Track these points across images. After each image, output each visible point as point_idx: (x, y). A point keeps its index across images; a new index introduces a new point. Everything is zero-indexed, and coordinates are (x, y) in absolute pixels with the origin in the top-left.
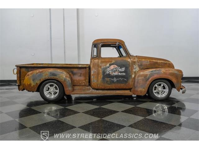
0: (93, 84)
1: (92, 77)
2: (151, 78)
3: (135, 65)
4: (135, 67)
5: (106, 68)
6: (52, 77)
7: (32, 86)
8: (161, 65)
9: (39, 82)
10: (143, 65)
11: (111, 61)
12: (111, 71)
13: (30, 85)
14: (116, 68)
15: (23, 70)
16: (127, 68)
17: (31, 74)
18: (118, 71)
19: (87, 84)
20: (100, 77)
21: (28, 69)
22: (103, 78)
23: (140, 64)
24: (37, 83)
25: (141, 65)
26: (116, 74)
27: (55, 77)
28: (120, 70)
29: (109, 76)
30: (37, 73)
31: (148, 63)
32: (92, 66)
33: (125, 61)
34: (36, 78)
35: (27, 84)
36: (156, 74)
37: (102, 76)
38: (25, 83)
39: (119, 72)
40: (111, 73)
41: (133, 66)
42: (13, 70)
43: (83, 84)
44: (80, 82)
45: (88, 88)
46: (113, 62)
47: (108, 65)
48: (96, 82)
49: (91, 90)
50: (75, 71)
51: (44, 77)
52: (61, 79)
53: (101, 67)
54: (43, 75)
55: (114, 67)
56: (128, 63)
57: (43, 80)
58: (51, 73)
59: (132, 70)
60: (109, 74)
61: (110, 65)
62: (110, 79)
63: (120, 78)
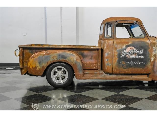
0: (106, 68)
1: (106, 60)
5: (122, 50)
6: (62, 60)
7: (38, 69)
9: (46, 65)
11: (127, 42)
12: (127, 54)
13: (36, 68)
14: (133, 50)
15: (27, 51)
16: (145, 50)
17: (36, 56)
18: (136, 53)
19: (100, 68)
20: (115, 59)
21: (32, 50)
22: (119, 61)
24: (43, 66)
26: (133, 56)
27: (64, 59)
28: (138, 52)
29: (125, 59)
30: (44, 55)
32: (105, 48)
33: (144, 42)
34: (43, 61)
35: (32, 67)
37: (117, 59)
38: (30, 67)
39: (137, 55)
40: (127, 55)
41: (153, 48)
42: (15, 52)
43: (94, 68)
44: (91, 66)
45: (101, 72)
46: (129, 44)
47: (124, 47)
48: (110, 66)
49: (103, 75)
50: (86, 53)
51: (51, 60)
52: (71, 62)
53: (116, 49)
54: (51, 57)
55: (131, 49)
56: (147, 45)
57: (51, 63)
58: (59, 55)
59: (151, 52)
60: (125, 57)
61: (127, 46)
62: (126, 63)
63: (138, 61)
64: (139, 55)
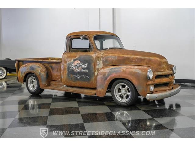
2: (109, 77)
3: (99, 61)
4: (98, 64)
5: (70, 64)
6: (31, 71)
7: (21, 78)
8: (134, 62)
10: (108, 61)
11: (75, 56)
12: (74, 67)
14: (79, 64)
15: (21, 63)
16: (89, 64)
18: (81, 67)
20: (66, 73)
22: (68, 74)
23: (104, 60)
24: (23, 76)
25: (106, 61)
26: (79, 70)
27: (33, 71)
28: (83, 66)
29: (73, 72)
30: (24, 67)
31: (115, 59)
33: (89, 55)
34: (23, 71)
35: (19, 76)
36: (115, 73)
39: (82, 69)
40: (74, 69)
41: (97, 62)
45: (61, 83)
46: (77, 58)
47: (72, 61)
53: (66, 62)
55: (77, 63)
56: (92, 58)
59: (95, 66)
60: (73, 70)
61: (75, 60)
62: (74, 76)
63: (83, 75)
64: (84, 69)
